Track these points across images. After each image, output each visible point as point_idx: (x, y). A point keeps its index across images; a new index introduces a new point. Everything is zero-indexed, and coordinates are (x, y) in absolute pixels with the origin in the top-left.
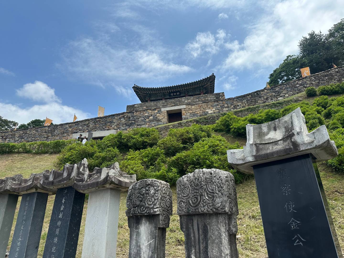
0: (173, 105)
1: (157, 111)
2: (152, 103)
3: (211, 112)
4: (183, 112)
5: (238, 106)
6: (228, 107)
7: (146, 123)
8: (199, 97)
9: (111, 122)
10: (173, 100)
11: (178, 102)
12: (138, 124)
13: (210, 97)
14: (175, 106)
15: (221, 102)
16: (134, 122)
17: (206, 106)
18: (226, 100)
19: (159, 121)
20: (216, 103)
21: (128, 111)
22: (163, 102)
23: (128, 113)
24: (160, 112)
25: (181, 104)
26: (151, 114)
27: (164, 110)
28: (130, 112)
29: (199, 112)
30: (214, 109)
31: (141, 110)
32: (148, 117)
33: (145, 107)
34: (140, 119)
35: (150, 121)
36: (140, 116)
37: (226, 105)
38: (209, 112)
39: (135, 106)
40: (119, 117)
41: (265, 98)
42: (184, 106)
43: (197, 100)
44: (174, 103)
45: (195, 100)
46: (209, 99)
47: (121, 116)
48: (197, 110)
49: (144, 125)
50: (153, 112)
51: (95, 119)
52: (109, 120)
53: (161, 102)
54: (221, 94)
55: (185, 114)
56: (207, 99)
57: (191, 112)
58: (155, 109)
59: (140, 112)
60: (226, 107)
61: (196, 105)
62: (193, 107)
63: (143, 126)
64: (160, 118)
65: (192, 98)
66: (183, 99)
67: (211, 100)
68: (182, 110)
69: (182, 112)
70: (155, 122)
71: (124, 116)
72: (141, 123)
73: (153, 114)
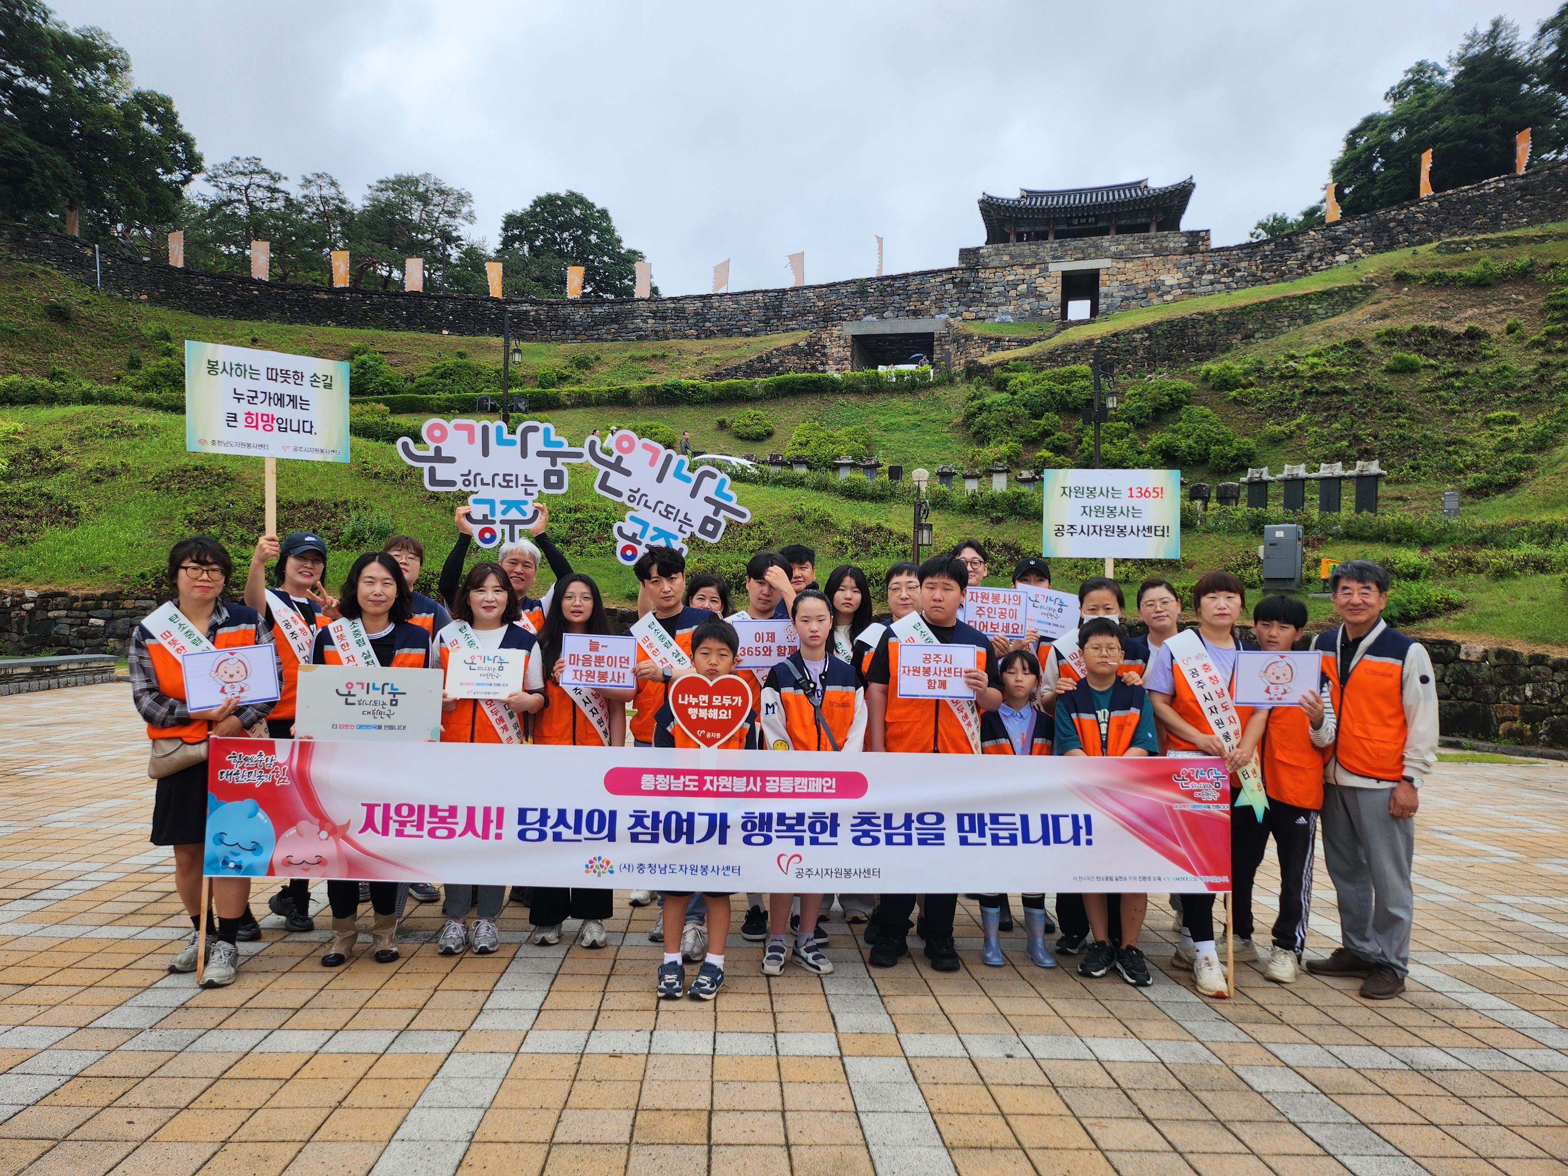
0: (1079, 256)
1: (1037, 271)
2: (1025, 248)
3: (1174, 282)
4: (1103, 277)
5: (1239, 271)
6: (1213, 272)
7: (1008, 302)
8: (1148, 238)
9: (922, 292)
10: (1079, 243)
11: (1091, 250)
12: (990, 301)
13: (1174, 242)
14: (1083, 259)
15: (1198, 257)
16: (978, 296)
17: (1161, 264)
18: (1212, 251)
19: (1041, 297)
20: (1186, 259)
21: (964, 266)
22: (1055, 245)
23: (962, 269)
24: (1044, 273)
25: (1100, 253)
26: (1022, 277)
27: (1057, 268)
28: (968, 269)
29: (1142, 280)
30: (1180, 275)
31: (996, 263)
32: (1015, 285)
33: (1006, 258)
34: (995, 290)
35: (1020, 296)
36: (996, 280)
37: (1210, 267)
38: (1167, 283)
39: (981, 251)
40: (940, 279)
41: (1306, 253)
42: (1107, 263)
43: (1142, 246)
44: (1083, 252)
45: (1136, 247)
46: (1172, 245)
47: (945, 276)
48: (1137, 275)
49: (1004, 305)
50: (1028, 271)
51: (879, 279)
52: (915, 284)
53: (1048, 246)
54: (1202, 234)
55: (1108, 283)
56: (1165, 244)
57: (1123, 278)
58: (1033, 266)
59: (994, 270)
60: (1209, 272)
61: (1136, 262)
62: (1129, 265)
63: (1000, 309)
64: (1046, 291)
65: (1129, 239)
66: (1106, 241)
67: (1175, 250)
68: (1101, 272)
69: (1101, 278)
70: (1032, 300)
71: (953, 278)
72: (996, 300)
73: (1027, 277)
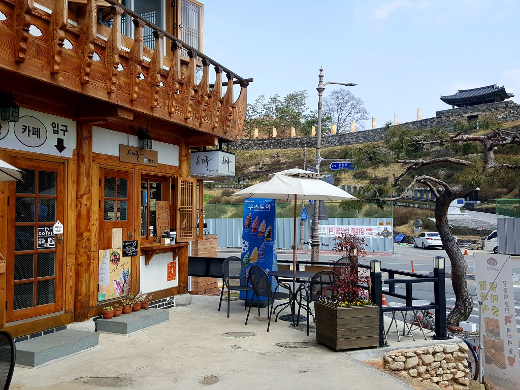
1: (459, 117)
2: (456, 110)
3: (501, 117)
4: (479, 117)
7: (451, 126)
9: (426, 125)
10: (472, 107)
11: (475, 109)
12: (446, 126)
13: (501, 105)
14: (473, 112)
15: (508, 109)
17: (497, 112)
20: (505, 110)
22: (464, 109)
23: (437, 118)
24: (461, 117)
25: (478, 110)
26: (455, 119)
27: (465, 115)
28: (439, 118)
30: (503, 115)
31: (447, 115)
32: (453, 121)
33: (450, 113)
34: (447, 123)
36: (447, 120)
37: (512, 112)
39: (443, 112)
40: (431, 121)
42: (480, 113)
43: (491, 107)
44: (473, 110)
45: (489, 107)
47: (433, 120)
48: (490, 116)
50: (457, 117)
51: (413, 122)
52: (424, 123)
53: (462, 109)
56: (498, 106)
57: (485, 117)
58: (458, 115)
61: (489, 112)
62: (487, 113)
63: (449, 128)
65: (487, 105)
66: (480, 106)
67: (501, 107)
68: (478, 115)
71: (435, 121)
72: (448, 126)
